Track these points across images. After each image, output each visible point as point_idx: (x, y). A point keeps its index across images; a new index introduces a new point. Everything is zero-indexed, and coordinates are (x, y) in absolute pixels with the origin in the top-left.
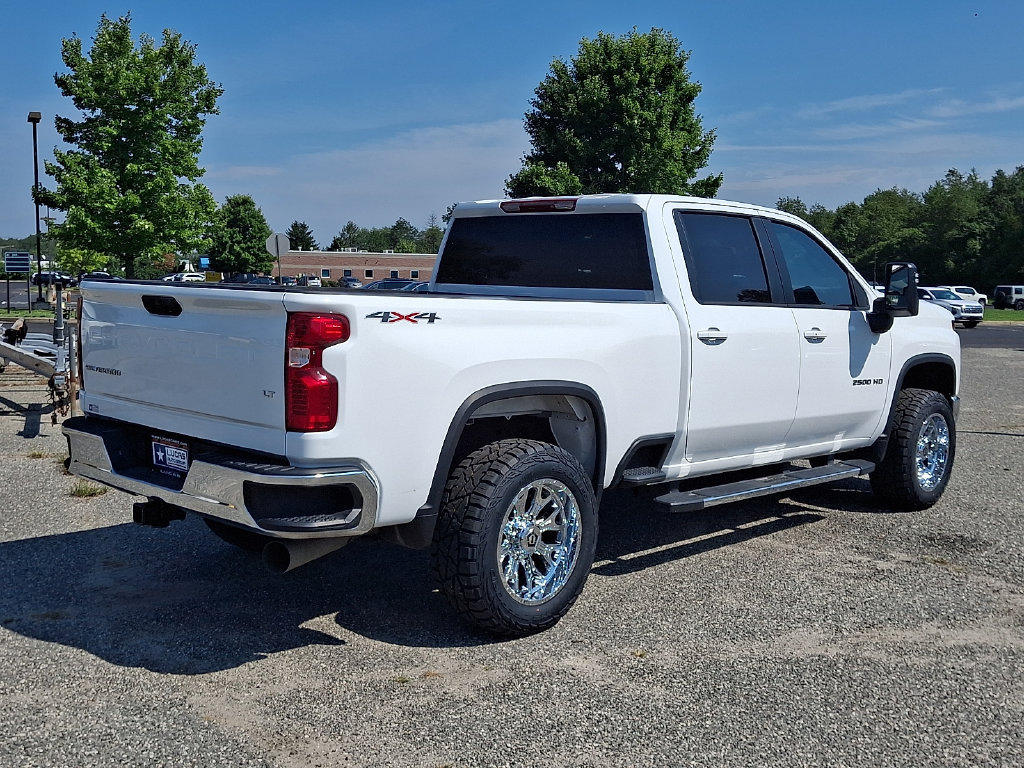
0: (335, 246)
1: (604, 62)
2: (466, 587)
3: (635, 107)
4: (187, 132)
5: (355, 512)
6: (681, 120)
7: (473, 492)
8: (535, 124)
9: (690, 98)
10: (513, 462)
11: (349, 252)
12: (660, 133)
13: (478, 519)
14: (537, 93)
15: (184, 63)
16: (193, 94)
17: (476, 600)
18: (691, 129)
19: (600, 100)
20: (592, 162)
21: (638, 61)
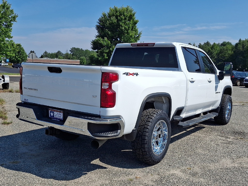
0: (42, 57)
1: (116, 13)
2: (143, 151)
3: (123, 25)
4: (9, 26)
5: (119, 131)
6: (134, 28)
7: (145, 124)
8: (98, 28)
9: (136, 23)
10: (155, 115)
11: (46, 58)
12: (129, 31)
13: (148, 132)
14: (99, 20)
15: (8, 8)
16: (10, 16)
17: (146, 155)
18: (136, 31)
19: (115, 22)
20: (112, 38)
21: (124, 13)
